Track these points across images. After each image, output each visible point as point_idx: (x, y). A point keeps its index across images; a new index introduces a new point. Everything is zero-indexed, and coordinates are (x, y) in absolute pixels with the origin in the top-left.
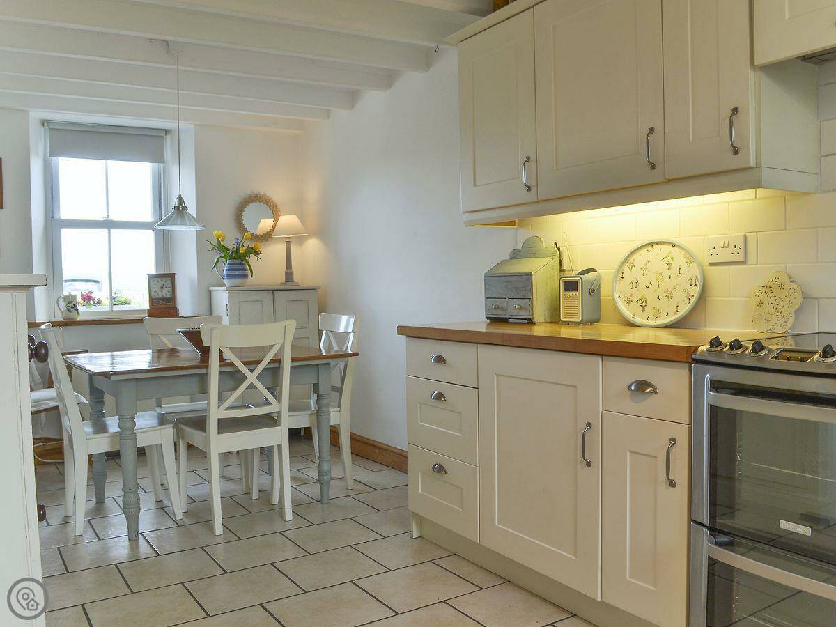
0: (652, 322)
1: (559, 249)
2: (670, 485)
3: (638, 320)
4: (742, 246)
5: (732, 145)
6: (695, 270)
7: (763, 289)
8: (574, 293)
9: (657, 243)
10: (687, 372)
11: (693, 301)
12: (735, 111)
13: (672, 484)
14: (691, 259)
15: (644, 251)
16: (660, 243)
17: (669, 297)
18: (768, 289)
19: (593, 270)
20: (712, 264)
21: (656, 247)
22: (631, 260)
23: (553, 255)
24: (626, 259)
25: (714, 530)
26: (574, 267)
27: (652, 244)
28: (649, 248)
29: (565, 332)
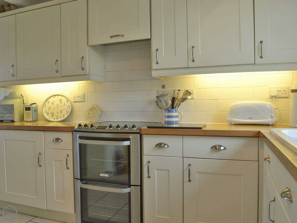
0: (56, 120)
1: (22, 96)
2: (67, 169)
3: (51, 120)
4: (83, 97)
5: (82, 67)
6: (69, 104)
7: (90, 110)
8: (29, 111)
9: (57, 95)
10: (71, 134)
11: (69, 113)
12: (83, 57)
13: (68, 168)
14: (68, 100)
15: (52, 98)
16: (58, 95)
17: (61, 112)
18: (91, 109)
19: (35, 104)
20: (74, 102)
21: (57, 96)
22: (48, 100)
23: (21, 98)
24: (47, 100)
25: (81, 180)
26: (28, 103)
27: (55, 95)
28: (54, 97)
29: (26, 124)
